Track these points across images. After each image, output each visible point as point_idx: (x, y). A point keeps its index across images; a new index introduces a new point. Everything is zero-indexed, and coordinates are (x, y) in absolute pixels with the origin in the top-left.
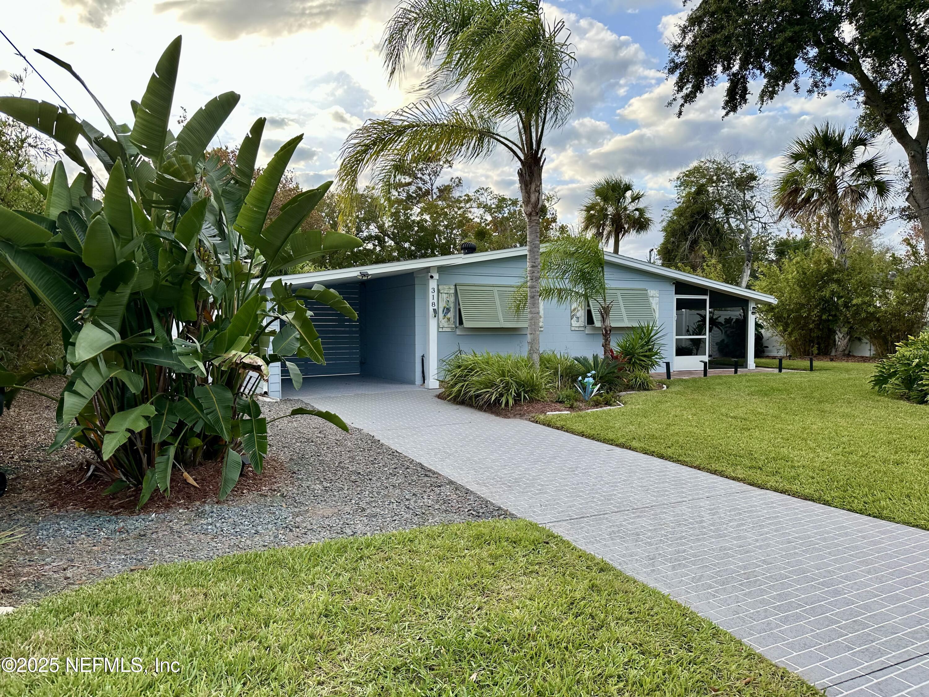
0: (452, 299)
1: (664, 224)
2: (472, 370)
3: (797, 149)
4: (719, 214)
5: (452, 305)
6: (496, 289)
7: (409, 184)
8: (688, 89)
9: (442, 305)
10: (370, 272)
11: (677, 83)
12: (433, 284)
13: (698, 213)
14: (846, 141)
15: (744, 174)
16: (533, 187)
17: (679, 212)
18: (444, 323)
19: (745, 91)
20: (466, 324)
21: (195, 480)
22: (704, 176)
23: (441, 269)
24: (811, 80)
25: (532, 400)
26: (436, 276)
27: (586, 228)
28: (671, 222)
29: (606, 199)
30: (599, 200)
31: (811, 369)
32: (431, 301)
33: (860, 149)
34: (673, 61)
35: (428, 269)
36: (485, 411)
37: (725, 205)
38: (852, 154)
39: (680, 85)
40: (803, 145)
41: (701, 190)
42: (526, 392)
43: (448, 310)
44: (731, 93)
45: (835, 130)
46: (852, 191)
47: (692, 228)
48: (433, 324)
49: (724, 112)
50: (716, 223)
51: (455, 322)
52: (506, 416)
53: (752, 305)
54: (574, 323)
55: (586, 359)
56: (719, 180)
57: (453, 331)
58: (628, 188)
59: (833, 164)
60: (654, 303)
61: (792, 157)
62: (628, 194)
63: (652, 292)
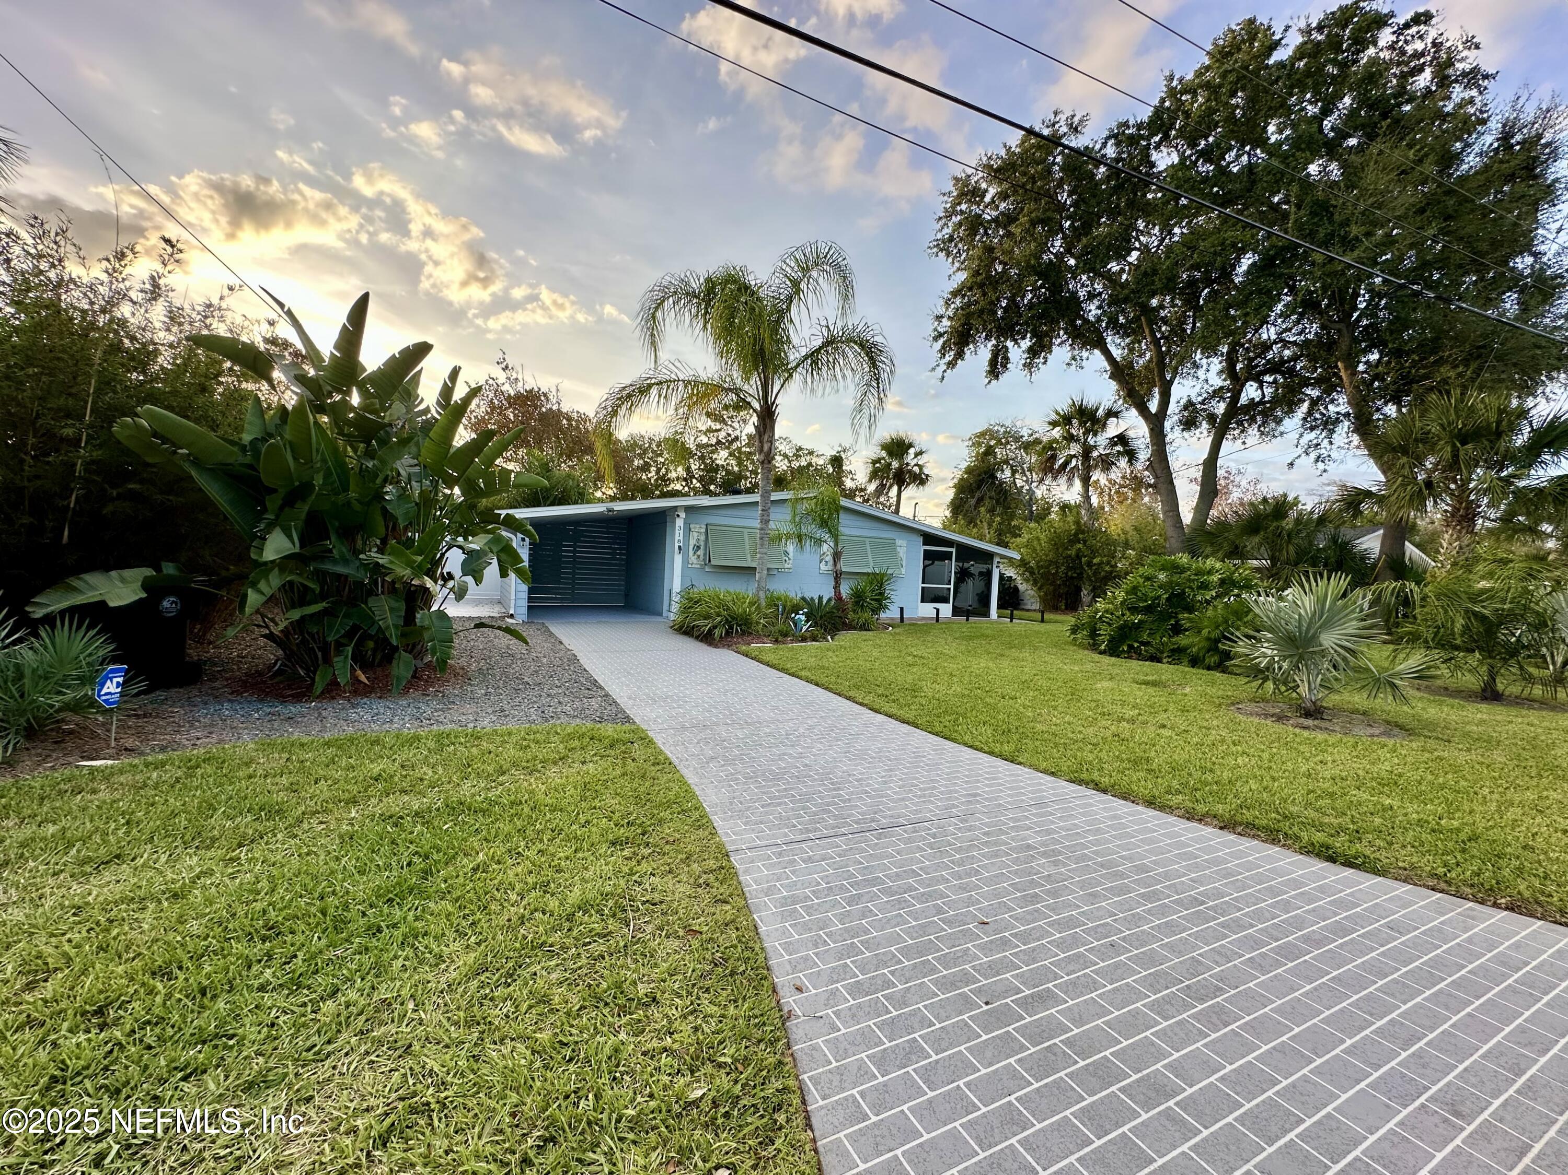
0: (703, 538)
1: (956, 481)
2: (697, 602)
3: (1054, 417)
4: (1005, 475)
5: (702, 544)
6: (745, 531)
7: (719, 430)
8: (949, 357)
9: (692, 542)
10: (616, 508)
11: (940, 351)
12: (679, 522)
13: (985, 473)
14: (1100, 413)
15: (1031, 439)
16: (766, 437)
17: (969, 470)
18: (693, 559)
19: (1007, 359)
20: (713, 562)
21: (368, 678)
22: (992, 438)
23: (689, 509)
24: (1070, 355)
25: (743, 633)
26: (683, 515)
27: (870, 481)
28: (962, 479)
29: (891, 454)
30: (884, 454)
31: (1042, 621)
32: (677, 538)
33: (1113, 420)
34: (935, 330)
35: (675, 508)
36: (701, 641)
37: (1012, 466)
38: (1104, 426)
39: (943, 352)
40: (1058, 413)
41: (990, 451)
42: (738, 625)
43: (699, 548)
44: (993, 363)
45: (1090, 401)
46: (1103, 461)
47: (979, 487)
48: (678, 559)
49: (987, 380)
50: (1002, 483)
51: (704, 560)
52: (716, 646)
53: (996, 559)
54: (823, 566)
55: (812, 599)
56: (1008, 443)
57: (702, 568)
58: (911, 445)
59: (1086, 433)
60: (902, 552)
61: (1050, 423)
62: (912, 451)
63: (899, 542)
